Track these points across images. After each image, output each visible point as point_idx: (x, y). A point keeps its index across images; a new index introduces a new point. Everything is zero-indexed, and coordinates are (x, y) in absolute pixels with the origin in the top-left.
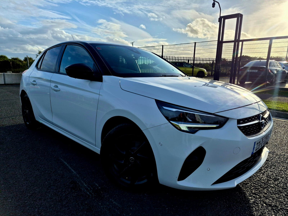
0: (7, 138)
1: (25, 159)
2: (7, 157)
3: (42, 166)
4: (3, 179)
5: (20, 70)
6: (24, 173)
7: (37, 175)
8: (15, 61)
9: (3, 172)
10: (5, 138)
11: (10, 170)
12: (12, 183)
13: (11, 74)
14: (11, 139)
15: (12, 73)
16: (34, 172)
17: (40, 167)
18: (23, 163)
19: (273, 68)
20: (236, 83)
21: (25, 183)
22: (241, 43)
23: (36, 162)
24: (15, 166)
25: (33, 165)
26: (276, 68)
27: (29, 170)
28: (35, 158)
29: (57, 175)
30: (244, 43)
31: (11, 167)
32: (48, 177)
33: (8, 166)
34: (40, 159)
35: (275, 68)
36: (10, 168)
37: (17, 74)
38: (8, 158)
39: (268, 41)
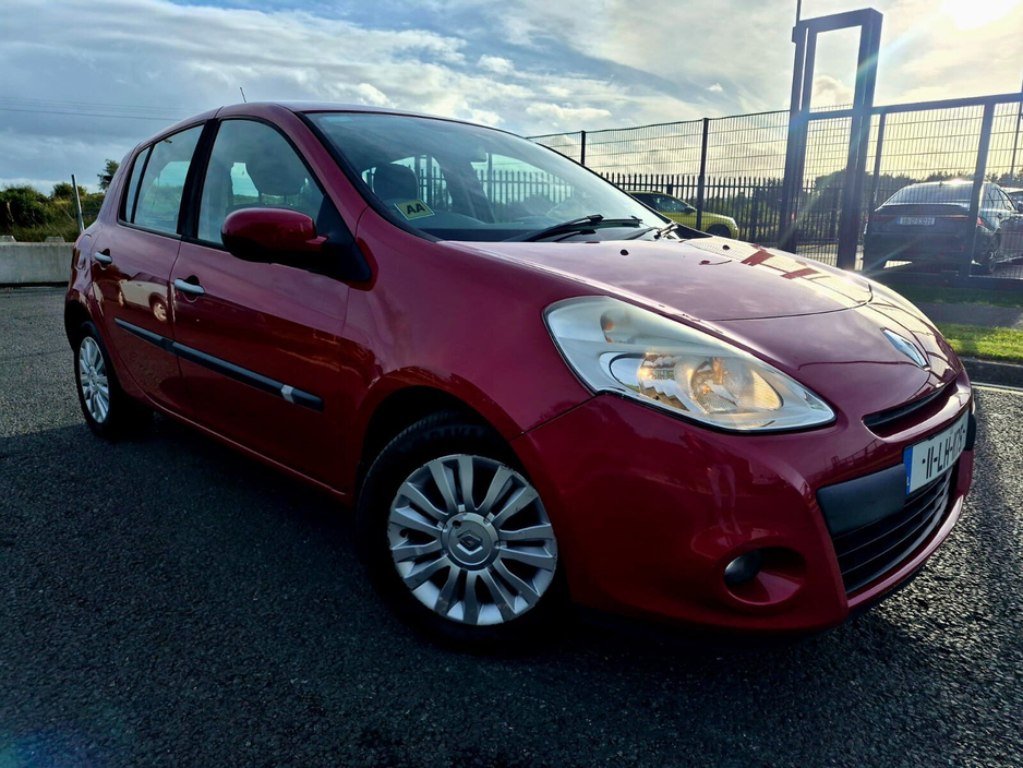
0: (26, 515)
1: (124, 620)
2: (38, 609)
3: (207, 650)
4: (37, 731)
5: (46, 232)
6: (131, 694)
7: (193, 702)
8: (24, 196)
9: (33, 695)
10: (20, 518)
11: (63, 681)
12: (83, 755)
13: (13, 246)
14: (45, 517)
15: (18, 241)
16: (180, 689)
17: (203, 660)
18: (117, 637)
19: (990, 210)
20: (859, 264)
21: (144, 755)
22: (875, 119)
23: (178, 629)
24: (81, 659)
25: (167, 650)
26: (999, 211)
27: (154, 679)
28: (167, 609)
29: (289, 700)
30: (890, 117)
31: (63, 662)
32: (249, 711)
33: (51, 657)
34: (190, 616)
35: (994, 210)
36: (63, 668)
37: (37, 244)
38: (44, 617)
39: (980, 110)
